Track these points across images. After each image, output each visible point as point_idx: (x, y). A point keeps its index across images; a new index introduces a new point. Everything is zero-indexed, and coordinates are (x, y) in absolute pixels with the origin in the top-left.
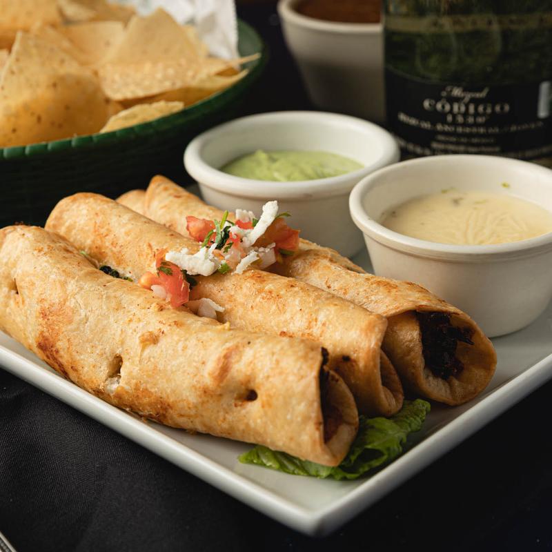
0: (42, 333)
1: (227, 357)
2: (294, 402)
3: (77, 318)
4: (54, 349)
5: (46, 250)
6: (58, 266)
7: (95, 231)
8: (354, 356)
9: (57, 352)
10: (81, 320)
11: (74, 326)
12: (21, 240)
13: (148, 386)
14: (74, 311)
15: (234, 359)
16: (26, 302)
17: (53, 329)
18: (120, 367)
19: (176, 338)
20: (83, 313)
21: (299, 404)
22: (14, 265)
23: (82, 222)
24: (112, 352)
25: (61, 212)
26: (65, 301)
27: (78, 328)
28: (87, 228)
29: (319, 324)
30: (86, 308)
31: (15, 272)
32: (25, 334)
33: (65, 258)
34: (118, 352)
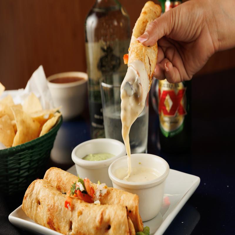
0: (49, 217)
1: (102, 214)
2: (121, 226)
3: (59, 210)
4: (53, 223)
5: (47, 186)
6: (51, 191)
7: (57, 180)
8: (132, 210)
9: (54, 224)
10: (60, 210)
11: (58, 213)
12: (40, 184)
13: (81, 231)
14: (58, 207)
15: (104, 215)
16: (43, 207)
17: (52, 215)
18: (72, 225)
19: (87, 211)
20: (60, 207)
21: (123, 226)
22: (39, 194)
23: (53, 178)
24: (69, 220)
25: (47, 175)
26: (55, 203)
27: (59, 213)
28: (55, 180)
29: (122, 200)
30: (61, 205)
31: (39, 196)
32: (43, 220)
33: (52, 189)
34: (71, 220)
